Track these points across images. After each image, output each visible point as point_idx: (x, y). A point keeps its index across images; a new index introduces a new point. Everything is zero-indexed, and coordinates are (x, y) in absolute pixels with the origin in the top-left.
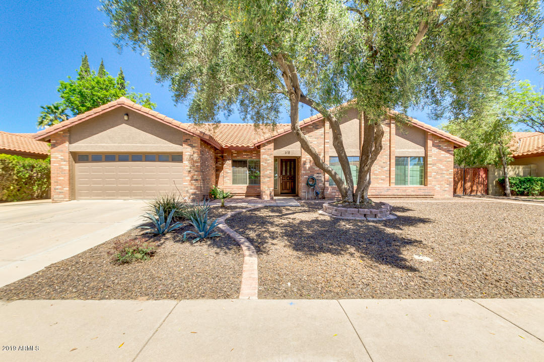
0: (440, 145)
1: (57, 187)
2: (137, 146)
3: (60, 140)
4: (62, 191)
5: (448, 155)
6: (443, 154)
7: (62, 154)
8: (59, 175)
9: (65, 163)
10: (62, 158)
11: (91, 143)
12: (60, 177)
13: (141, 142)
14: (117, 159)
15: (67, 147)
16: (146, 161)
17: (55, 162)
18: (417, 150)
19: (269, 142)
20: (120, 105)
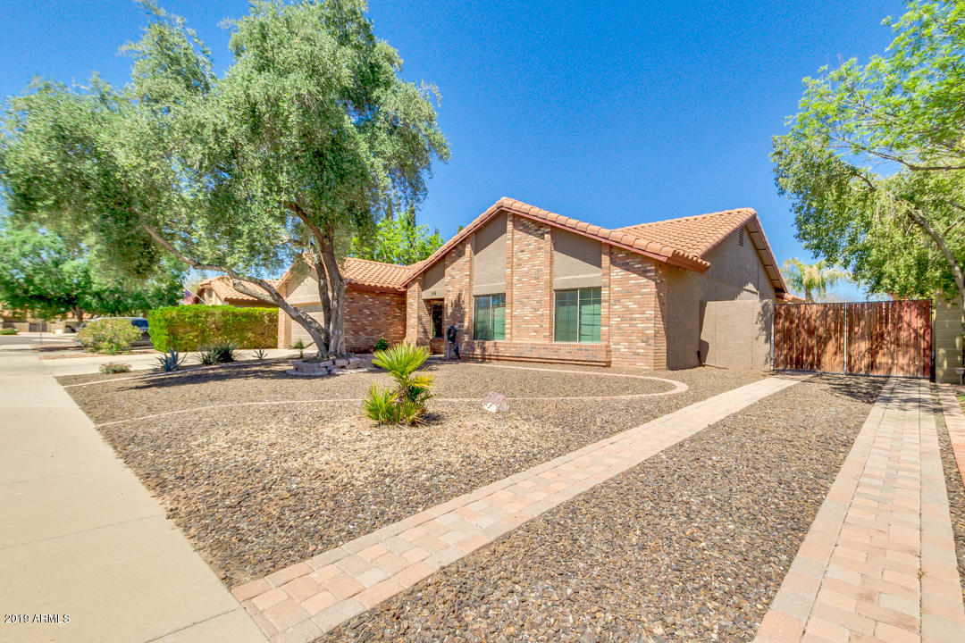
0: (628, 261)
5: (644, 281)
6: (635, 279)
18: (592, 275)
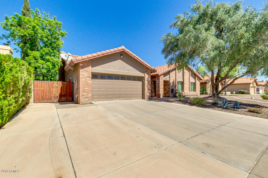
0: (198, 79)
1: (84, 94)
2: (126, 72)
3: (87, 64)
4: (87, 96)
6: (198, 82)
7: (87, 73)
8: (85, 86)
9: (89, 79)
10: (88, 75)
11: (103, 68)
12: (86, 87)
13: (127, 70)
14: (114, 78)
15: (91, 69)
16: (127, 80)
17: (82, 78)
18: (194, 80)
19: (162, 75)
20: (123, 50)
